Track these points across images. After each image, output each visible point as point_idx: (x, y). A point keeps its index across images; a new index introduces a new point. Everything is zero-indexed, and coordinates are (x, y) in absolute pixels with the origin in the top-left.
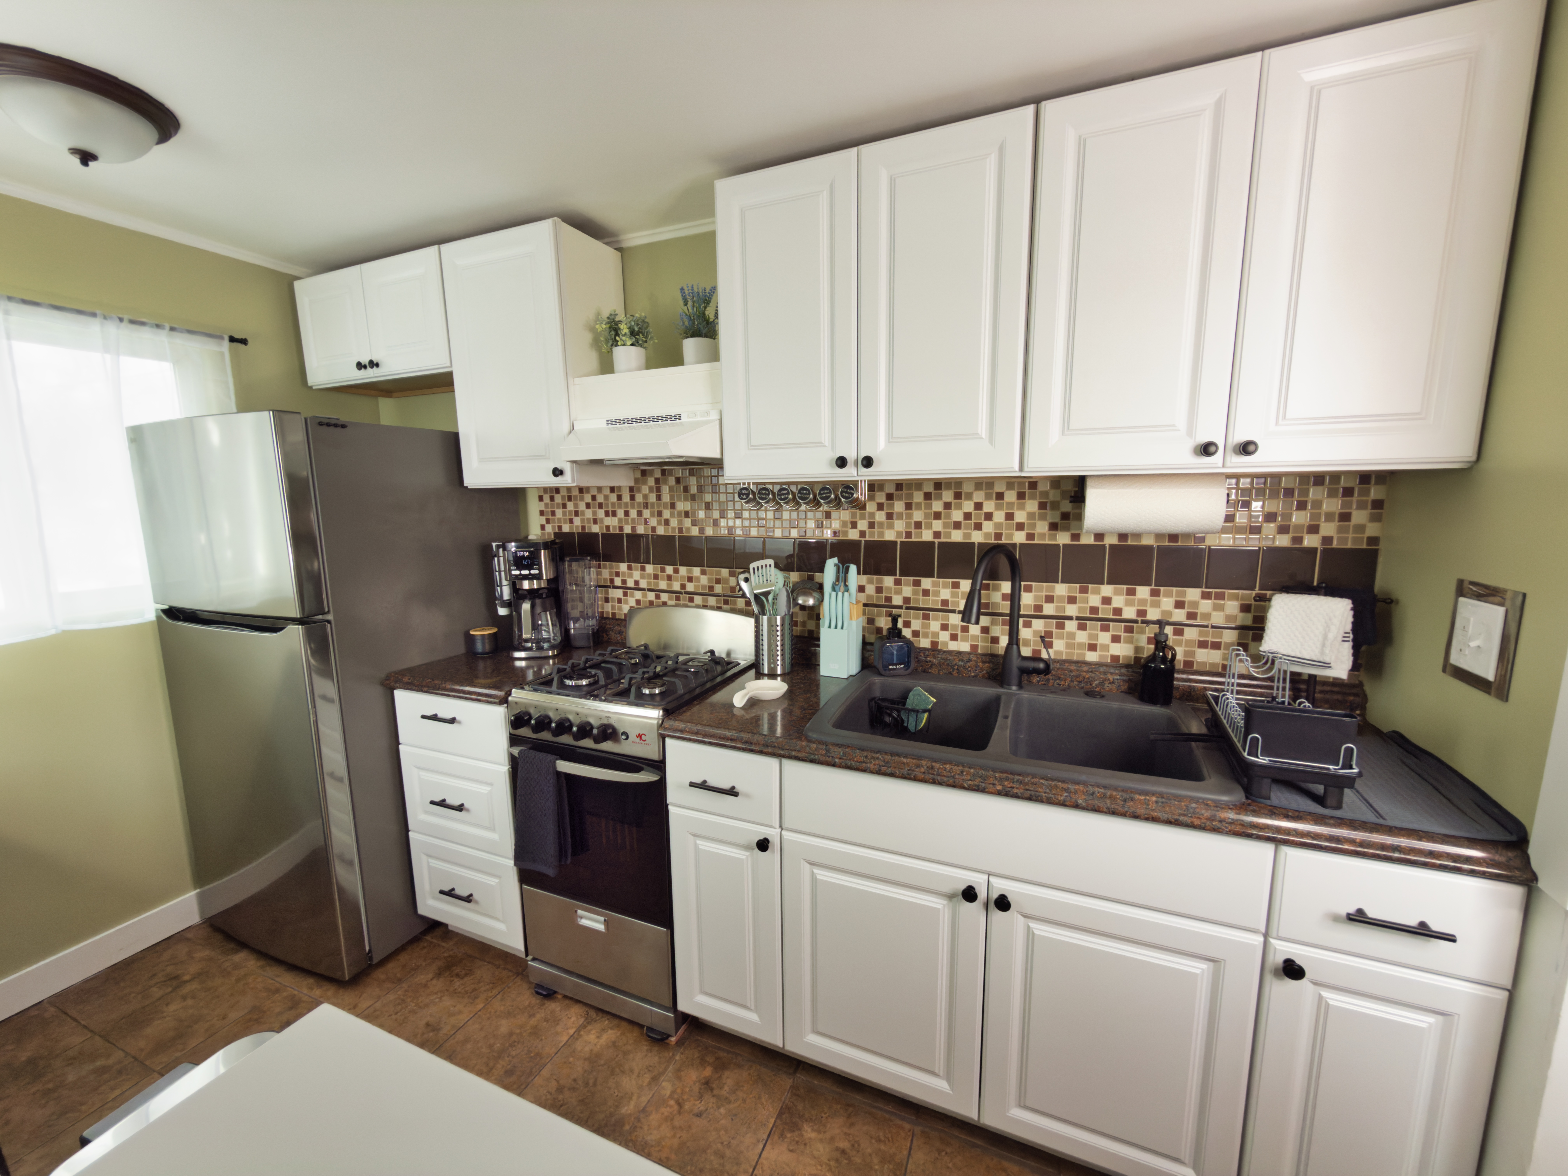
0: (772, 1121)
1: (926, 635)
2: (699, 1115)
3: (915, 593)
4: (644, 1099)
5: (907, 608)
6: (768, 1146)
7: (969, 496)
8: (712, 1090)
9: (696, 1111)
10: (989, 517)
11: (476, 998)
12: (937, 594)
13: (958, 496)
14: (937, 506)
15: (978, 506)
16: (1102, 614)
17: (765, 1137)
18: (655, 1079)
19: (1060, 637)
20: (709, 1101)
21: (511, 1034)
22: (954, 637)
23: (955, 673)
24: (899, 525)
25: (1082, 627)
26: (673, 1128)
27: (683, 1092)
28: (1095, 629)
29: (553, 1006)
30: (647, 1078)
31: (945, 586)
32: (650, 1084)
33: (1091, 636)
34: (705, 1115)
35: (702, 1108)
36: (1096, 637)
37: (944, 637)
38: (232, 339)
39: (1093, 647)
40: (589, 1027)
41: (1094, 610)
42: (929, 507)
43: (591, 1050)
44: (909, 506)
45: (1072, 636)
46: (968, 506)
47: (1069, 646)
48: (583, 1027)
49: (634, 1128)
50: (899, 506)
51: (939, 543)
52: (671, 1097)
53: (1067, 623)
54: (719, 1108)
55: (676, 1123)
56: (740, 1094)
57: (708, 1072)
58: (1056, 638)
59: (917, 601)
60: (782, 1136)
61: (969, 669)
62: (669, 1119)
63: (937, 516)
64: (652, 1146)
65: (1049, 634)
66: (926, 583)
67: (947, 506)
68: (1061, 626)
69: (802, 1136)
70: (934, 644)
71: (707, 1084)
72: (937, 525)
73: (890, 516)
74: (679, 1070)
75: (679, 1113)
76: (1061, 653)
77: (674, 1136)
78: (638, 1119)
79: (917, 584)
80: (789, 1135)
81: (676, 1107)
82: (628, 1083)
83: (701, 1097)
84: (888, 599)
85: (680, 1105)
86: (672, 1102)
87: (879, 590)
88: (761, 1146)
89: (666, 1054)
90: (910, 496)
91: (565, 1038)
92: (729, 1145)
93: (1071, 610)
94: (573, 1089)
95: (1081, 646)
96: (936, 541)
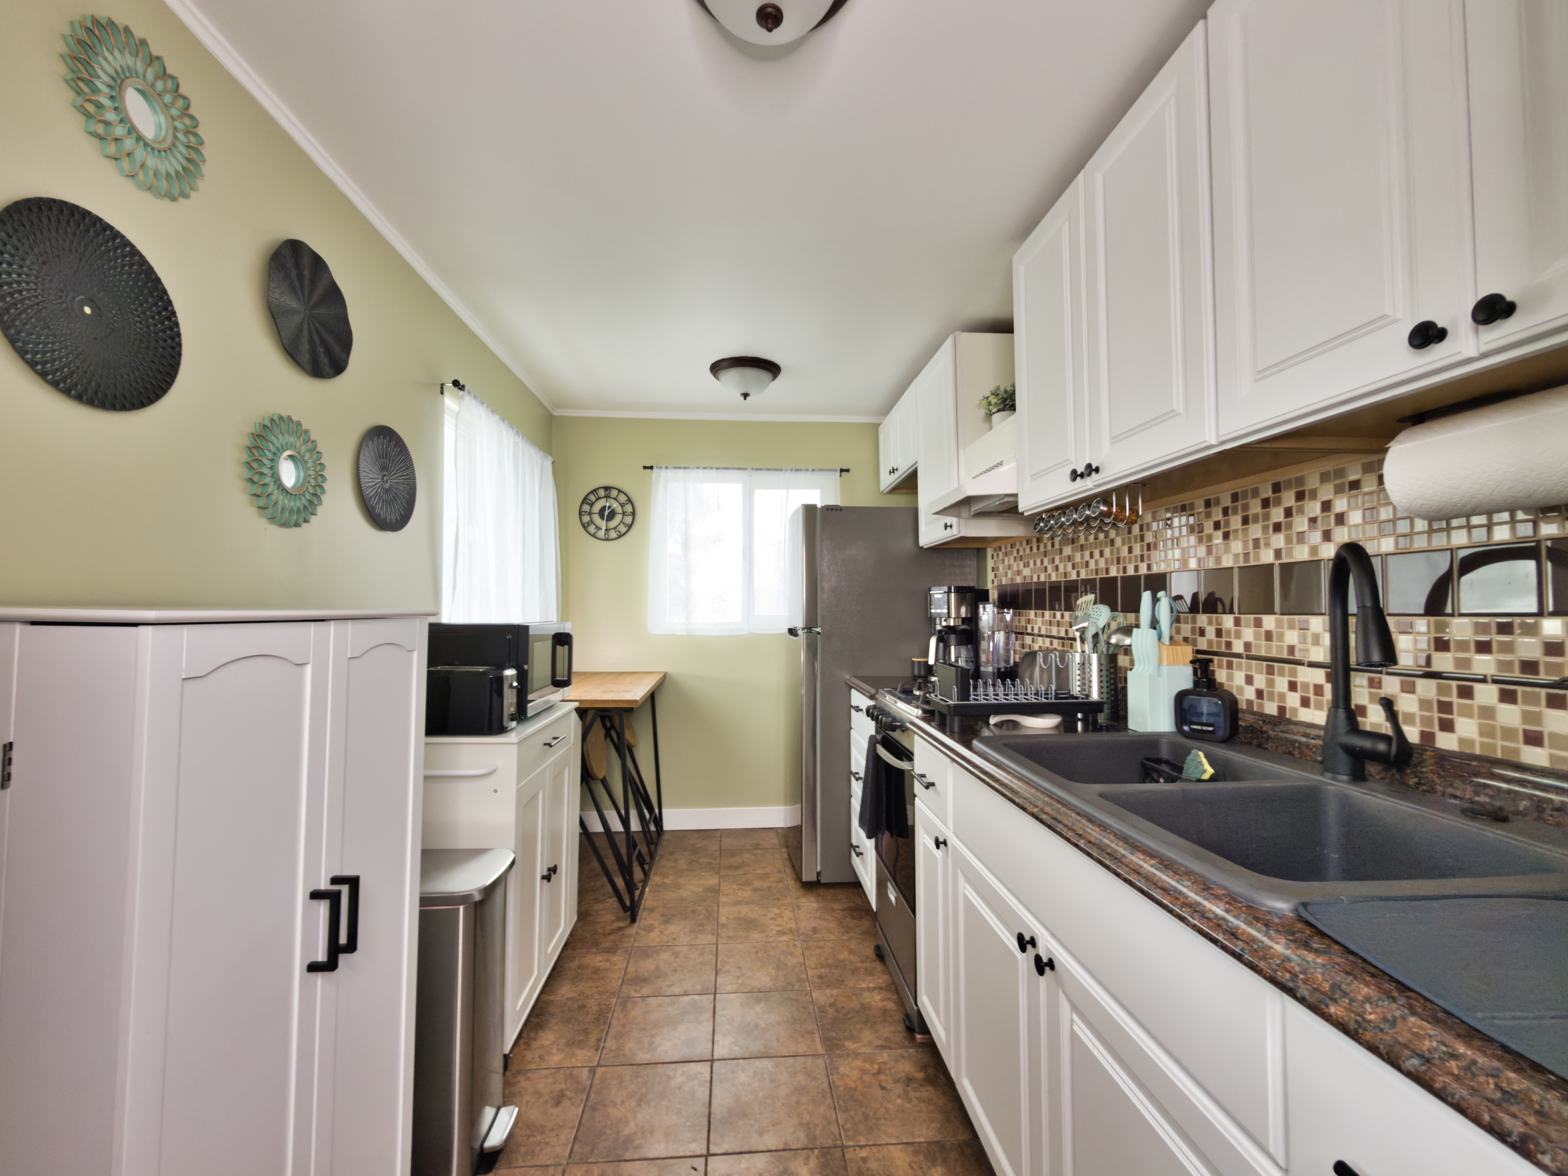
0: (922, 1140)
1: (1271, 698)
2: (883, 1088)
3: (1257, 636)
4: (864, 1050)
5: (1249, 658)
6: (900, 1147)
7: (1313, 495)
8: (908, 1086)
9: (883, 1084)
10: (1340, 519)
11: (847, 932)
12: (1281, 637)
13: (1300, 496)
14: (1277, 514)
15: (1326, 506)
16: (1547, 673)
17: (905, 1141)
18: (882, 1047)
19: (1467, 713)
20: (899, 1089)
21: (842, 961)
22: (1305, 702)
23: (1296, 752)
24: (1237, 546)
25: (1508, 697)
26: (860, 1078)
27: (890, 1070)
28: (1535, 701)
29: (878, 966)
30: (880, 1042)
31: (1291, 627)
32: (877, 1046)
33: (1527, 717)
34: (885, 1091)
35: (888, 1087)
36: (1536, 718)
37: (1293, 700)
38: (842, 471)
39: (1534, 739)
40: (884, 992)
41: (1530, 667)
42: (1267, 517)
43: (870, 1003)
44: (1245, 521)
45: (1487, 712)
46: (1314, 508)
47: (1486, 732)
48: (881, 988)
49: (841, 1056)
50: (1236, 521)
51: (1280, 564)
52: (879, 1064)
53: (1478, 687)
54: (899, 1097)
55: (865, 1077)
56: (922, 1105)
57: (920, 1075)
58: (1461, 715)
59: (1259, 647)
60: (916, 1153)
61: (1314, 749)
62: (863, 1072)
63: (1277, 528)
64: (838, 1073)
65: (1445, 707)
66: (1269, 622)
67: (1288, 513)
68: (1466, 693)
69: (930, 1169)
70: (1282, 710)
71: (909, 1080)
72: (1279, 540)
73: (1226, 536)
74: (903, 1057)
75: (874, 1074)
76: (1471, 742)
77: (855, 1082)
78: (848, 1055)
79: (1258, 624)
80: (921, 1158)
81: (875, 1071)
82: (867, 1035)
83: (896, 1081)
84: (1229, 645)
85: (879, 1072)
86: (876, 1067)
87: (1219, 633)
88: (896, 1142)
89: (906, 1043)
90: (1246, 507)
91: (864, 986)
92: (878, 1119)
93: (1484, 664)
94: (837, 1011)
95: (1508, 733)
96: (1277, 562)
